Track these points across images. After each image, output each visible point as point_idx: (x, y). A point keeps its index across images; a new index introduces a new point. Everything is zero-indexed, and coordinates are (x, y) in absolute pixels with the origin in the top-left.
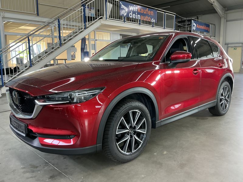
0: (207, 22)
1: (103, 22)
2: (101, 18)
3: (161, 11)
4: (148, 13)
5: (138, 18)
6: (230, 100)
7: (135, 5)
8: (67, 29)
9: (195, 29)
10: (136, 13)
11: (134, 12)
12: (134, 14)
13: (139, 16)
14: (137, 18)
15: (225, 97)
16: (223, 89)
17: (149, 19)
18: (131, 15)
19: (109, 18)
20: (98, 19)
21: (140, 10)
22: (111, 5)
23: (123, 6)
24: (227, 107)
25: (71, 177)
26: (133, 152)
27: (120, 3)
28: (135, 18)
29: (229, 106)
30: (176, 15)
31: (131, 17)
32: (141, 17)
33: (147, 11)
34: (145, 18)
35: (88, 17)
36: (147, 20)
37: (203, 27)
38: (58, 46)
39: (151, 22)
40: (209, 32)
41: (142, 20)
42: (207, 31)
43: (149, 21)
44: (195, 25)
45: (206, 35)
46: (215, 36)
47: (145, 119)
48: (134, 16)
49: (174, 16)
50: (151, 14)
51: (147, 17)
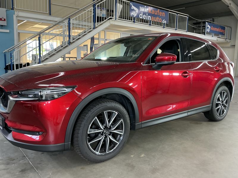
0: (222, 24)
1: (112, 22)
2: (111, 18)
3: (173, 12)
4: (159, 14)
5: (149, 19)
6: (229, 106)
7: (145, 6)
8: (76, 28)
9: (209, 31)
10: (147, 14)
11: (144, 13)
12: (144, 15)
13: (150, 17)
14: (147, 19)
15: (222, 102)
16: (221, 93)
17: (160, 20)
18: (141, 16)
19: (119, 19)
20: (107, 19)
21: (151, 11)
22: (121, 6)
23: (133, 7)
24: (225, 112)
25: (40, 172)
26: (107, 152)
27: (131, 4)
28: (145, 19)
29: (227, 112)
30: (189, 17)
31: (142, 18)
32: (151, 18)
33: (158, 12)
34: (156, 19)
35: (98, 17)
36: (158, 21)
37: (218, 30)
38: (67, 45)
39: (162, 23)
40: (224, 35)
41: (153, 21)
42: (223, 34)
43: (160, 22)
44: (210, 27)
45: (221, 38)
46: (230, 39)
47: (122, 120)
48: (144, 17)
49: (187, 18)
50: (162, 15)
51: (158, 19)
